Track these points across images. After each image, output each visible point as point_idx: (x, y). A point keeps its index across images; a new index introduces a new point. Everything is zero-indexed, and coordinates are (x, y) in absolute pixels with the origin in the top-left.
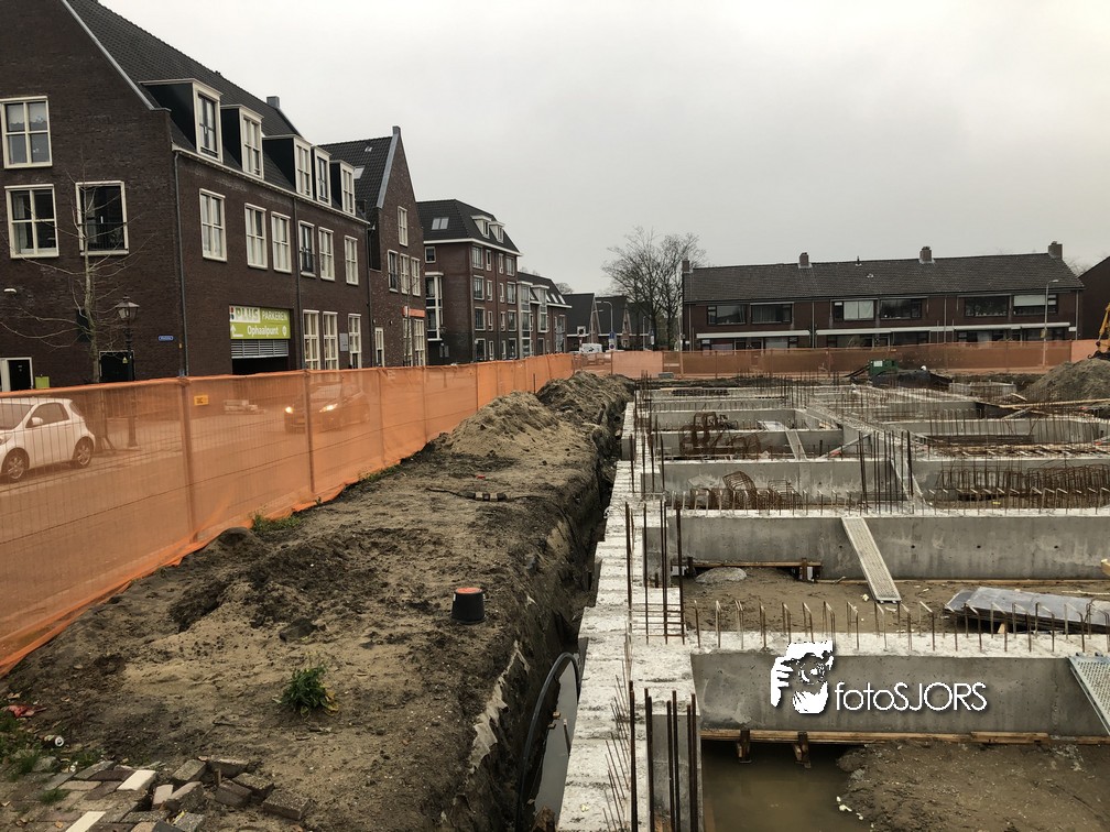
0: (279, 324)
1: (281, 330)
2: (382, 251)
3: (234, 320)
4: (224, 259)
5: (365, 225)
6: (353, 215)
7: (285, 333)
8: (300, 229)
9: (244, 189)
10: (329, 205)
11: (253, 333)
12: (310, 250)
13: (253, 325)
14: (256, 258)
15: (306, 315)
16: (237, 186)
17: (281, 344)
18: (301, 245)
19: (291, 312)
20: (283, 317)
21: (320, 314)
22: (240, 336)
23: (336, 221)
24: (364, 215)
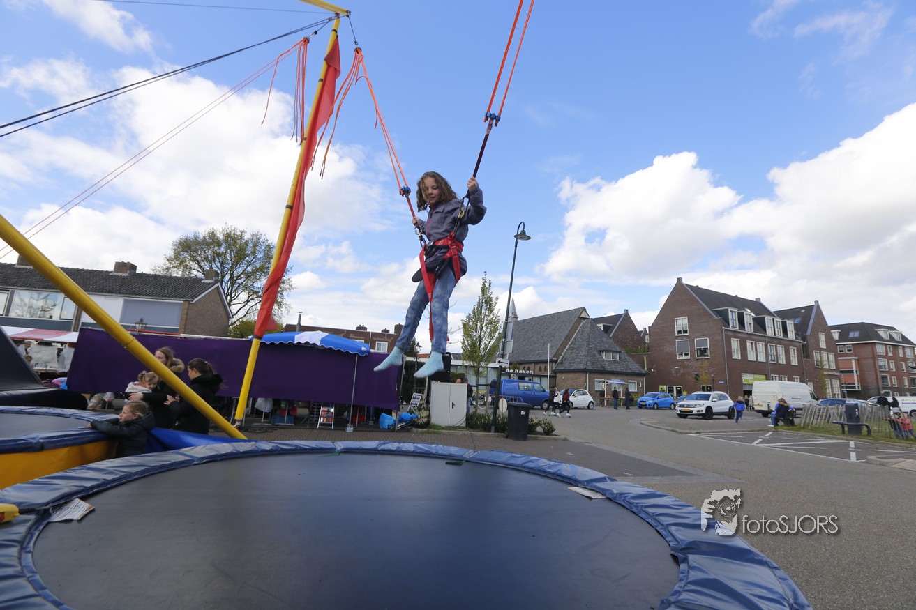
0: (761, 379)
2: (810, 351)
3: (744, 378)
4: (740, 358)
6: (794, 339)
8: (769, 347)
10: (782, 336)
11: (751, 382)
12: (774, 354)
13: (751, 379)
14: (751, 357)
18: (769, 352)
19: (766, 375)
20: (764, 377)
21: (779, 377)
22: (747, 383)
23: (785, 342)
24: (799, 338)
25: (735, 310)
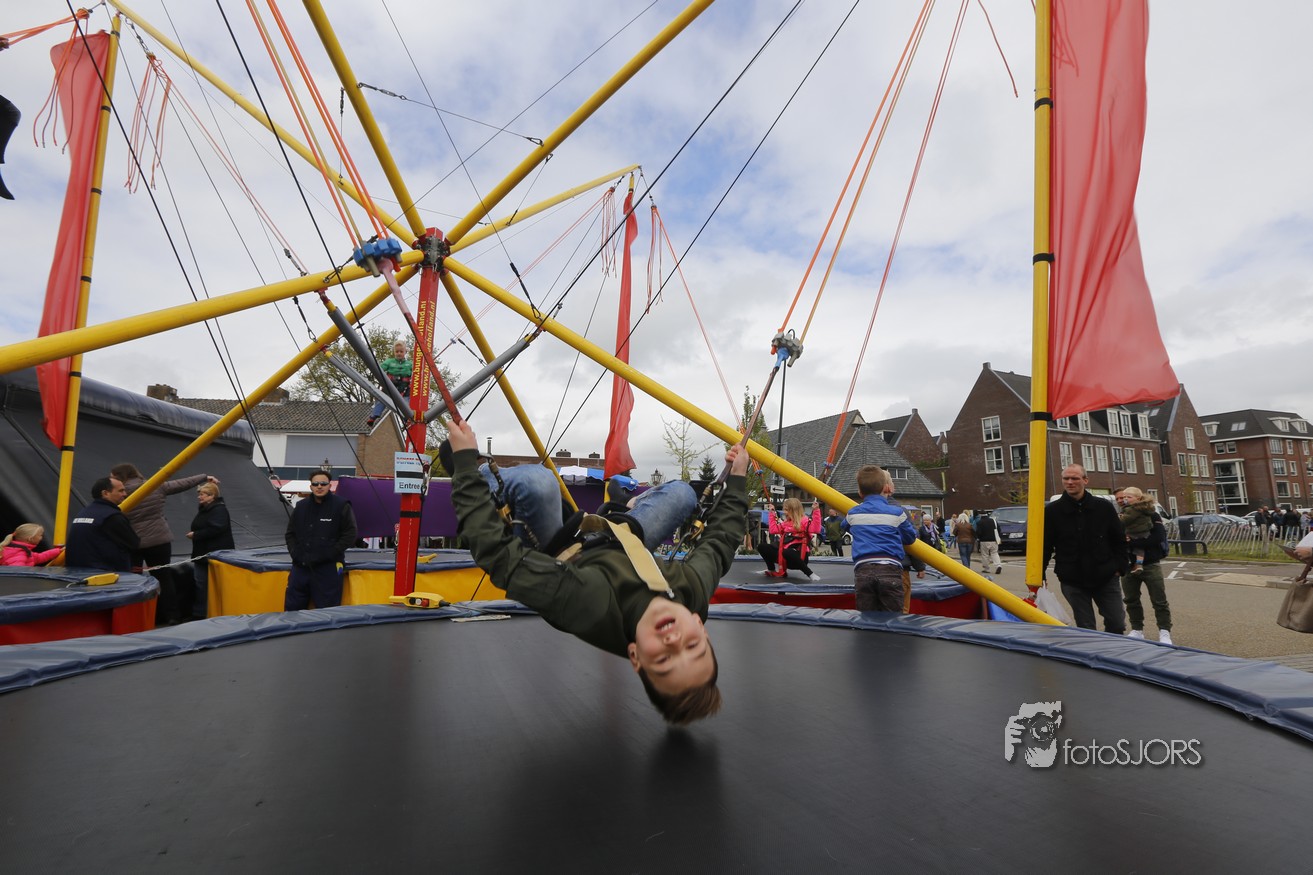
2: (1173, 455)
5: (1158, 442)
6: (1149, 438)
8: (1113, 451)
9: (1081, 438)
10: (1131, 436)
12: (1120, 460)
18: (1114, 457)
23: (1136, 443)
24: (1157, 437)
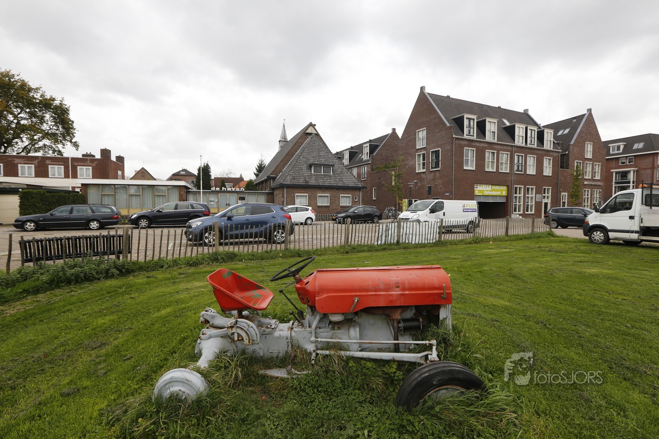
0: (502, 191)
1: (502, 193)
2: (571, 162)
3: (478, 189)
4: (474, 169)
5: (559, 152)
6: (551, 149)
7: (504, 193)
8: (516, 157)
9: (486, 145)
10: (535, 147)
11: (486, 193)
12: (522, 164)
13: (487, 191)
14: (489, 168)
15: (516, 188)
16: (482, 145)
17: (503, 197)
18: (517, 162)
19: (508, 186)
20: (505, 188)
21: (525, 188)
22: (481, 194)
23: (539, 152)
24: (559, 148)
25: (474, 117)
